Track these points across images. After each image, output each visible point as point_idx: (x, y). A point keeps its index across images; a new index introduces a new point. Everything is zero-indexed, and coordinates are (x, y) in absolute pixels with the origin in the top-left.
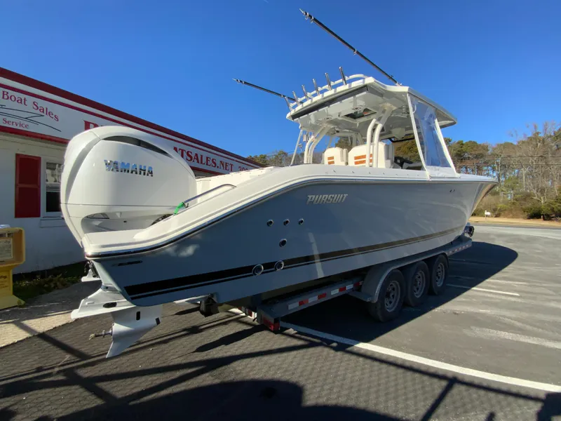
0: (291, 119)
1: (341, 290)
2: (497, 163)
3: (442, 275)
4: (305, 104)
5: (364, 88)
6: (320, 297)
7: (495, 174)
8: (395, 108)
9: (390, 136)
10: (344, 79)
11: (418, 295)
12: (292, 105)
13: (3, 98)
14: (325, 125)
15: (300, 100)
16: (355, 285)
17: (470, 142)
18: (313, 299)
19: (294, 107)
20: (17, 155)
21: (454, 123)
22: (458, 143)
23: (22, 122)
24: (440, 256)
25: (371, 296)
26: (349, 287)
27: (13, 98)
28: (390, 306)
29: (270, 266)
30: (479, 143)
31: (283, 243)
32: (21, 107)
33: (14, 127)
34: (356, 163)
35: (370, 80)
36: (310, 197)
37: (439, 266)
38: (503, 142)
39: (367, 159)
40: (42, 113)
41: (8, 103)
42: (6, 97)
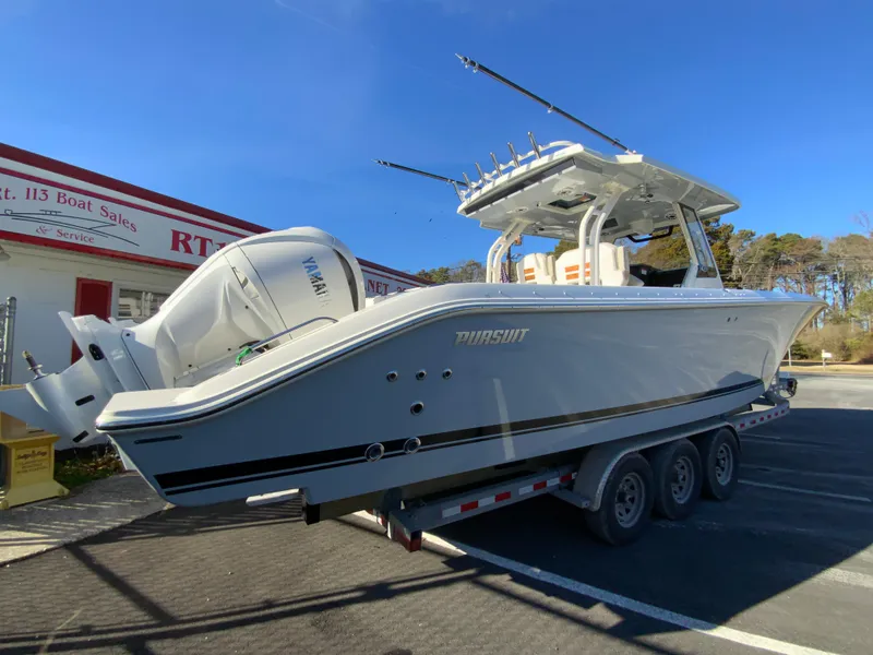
0: (464, 214)
1: (536, 487)
2: (839, 269)
3: (728, 464)
4: (485, 189)
5: (570, 160)
6: (498, 498)
7: (837, 288)
8: (626, 189)
9: (628, 232)
10: (537, 150)
11: (681, 499)
12: (464, 193)
13: (59, 201)
14: (518, 219)
15: (474, 185)
16: (563, 479)
17: (789, 235)
18: (487, 501)
19: (469, 196)
20: (79, 280)
21: (737, 207)
22: (768, 238)
23: (85, 234)
24: (722, 431)
25: (587, 498)
26: (553, 482)
27: (72, 202)
28: (626, 517)
29: (396, 447)
30: (804, 237)
31: (417, 409)
32: (84, 213)
33: (73, 241)
34: (568, 277)
35: (575, 149)
36: (460, 334)
37: (722, 448)
38: (846, 235)
39: (580, 272)
40: (113, 222)
41: (65, 209)
42: (62, 200)
